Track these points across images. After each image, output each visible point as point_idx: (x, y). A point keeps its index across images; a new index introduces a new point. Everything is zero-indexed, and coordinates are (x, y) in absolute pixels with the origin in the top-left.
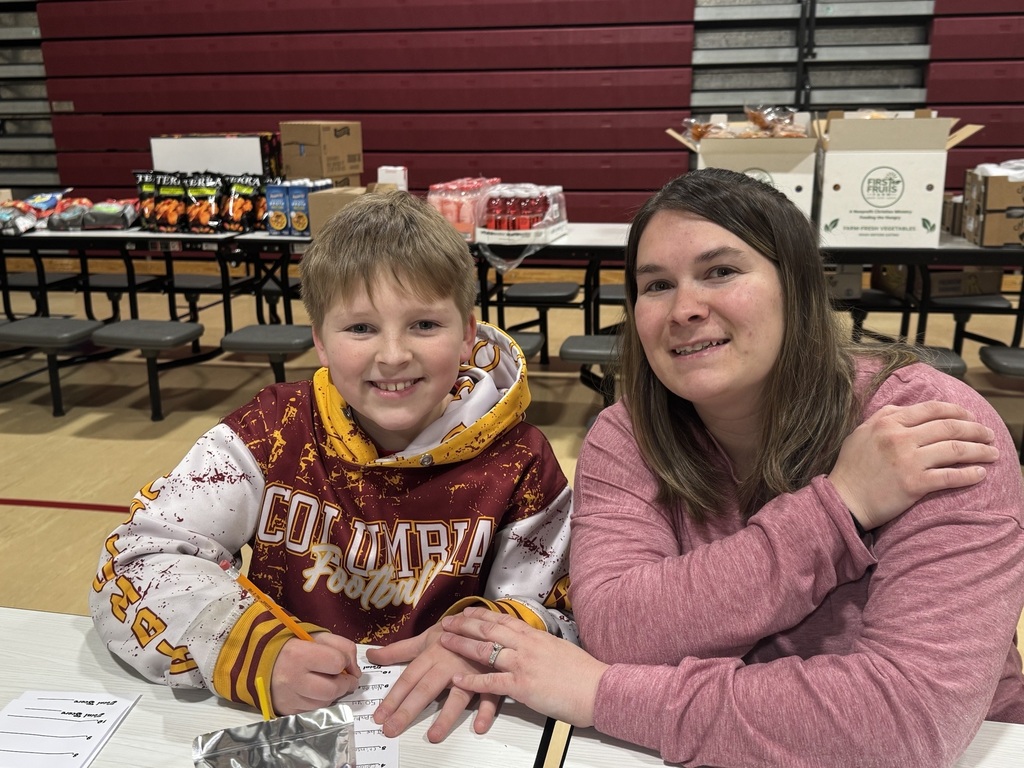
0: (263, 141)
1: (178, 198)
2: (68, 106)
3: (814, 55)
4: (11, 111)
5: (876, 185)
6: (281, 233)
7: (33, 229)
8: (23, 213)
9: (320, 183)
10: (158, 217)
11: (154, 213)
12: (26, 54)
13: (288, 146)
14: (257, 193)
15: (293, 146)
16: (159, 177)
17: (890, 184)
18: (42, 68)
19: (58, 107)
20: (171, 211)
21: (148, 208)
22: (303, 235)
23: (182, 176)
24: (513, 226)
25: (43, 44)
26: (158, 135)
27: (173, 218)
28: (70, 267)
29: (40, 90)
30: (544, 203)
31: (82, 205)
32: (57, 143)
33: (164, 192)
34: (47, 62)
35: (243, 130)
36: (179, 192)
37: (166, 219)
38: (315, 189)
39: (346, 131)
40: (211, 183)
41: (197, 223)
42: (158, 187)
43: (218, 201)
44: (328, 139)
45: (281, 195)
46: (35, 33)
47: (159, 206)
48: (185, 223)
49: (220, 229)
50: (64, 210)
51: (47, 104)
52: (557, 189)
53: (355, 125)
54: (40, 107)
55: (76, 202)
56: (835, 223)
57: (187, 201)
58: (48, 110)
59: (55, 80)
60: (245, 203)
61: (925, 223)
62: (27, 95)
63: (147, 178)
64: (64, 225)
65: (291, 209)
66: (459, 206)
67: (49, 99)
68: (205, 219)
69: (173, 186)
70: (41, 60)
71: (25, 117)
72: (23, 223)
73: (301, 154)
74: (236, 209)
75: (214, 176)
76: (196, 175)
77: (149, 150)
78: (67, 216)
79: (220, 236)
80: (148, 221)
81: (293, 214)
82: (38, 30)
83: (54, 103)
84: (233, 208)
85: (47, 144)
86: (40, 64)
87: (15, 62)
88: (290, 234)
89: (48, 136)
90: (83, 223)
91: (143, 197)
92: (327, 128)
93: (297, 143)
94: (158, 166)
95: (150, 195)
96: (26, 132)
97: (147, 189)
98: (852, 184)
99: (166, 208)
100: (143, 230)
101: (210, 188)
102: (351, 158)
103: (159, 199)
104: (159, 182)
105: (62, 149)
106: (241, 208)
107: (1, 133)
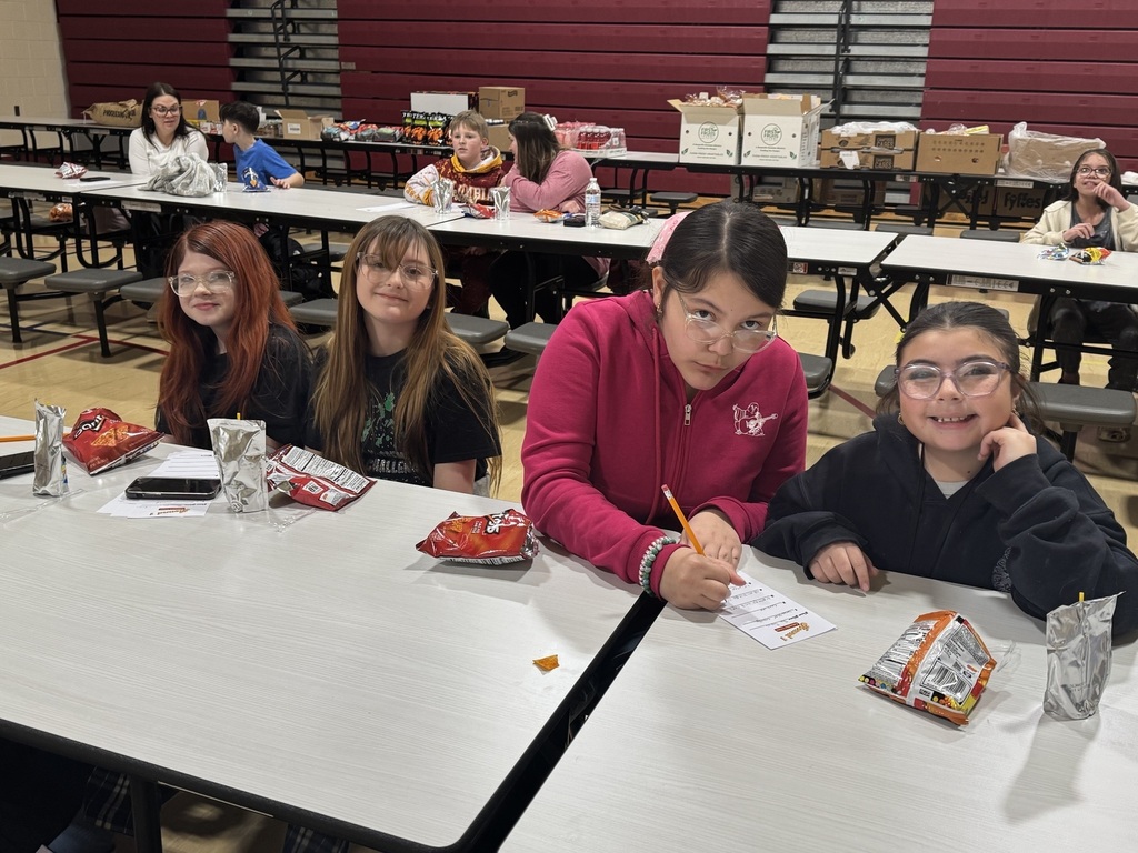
0: (470, 97)
1: (423, 126)
2: (352, 66)
3: (849, 51)
4: (313, 67)
5: (768, 134)
7: (347, 140)
8: (343, 130)
9: (496, 121)
10: (413, 136)
11: (411, 134)
12: (324, 28)
13: (483, 100)
15: (486, 100)
16: (414, 115)
17: (774, 133)
18: (337, 38)
19: (345, 66)
20: (419, 133)
21: (408, 129)
23: (427, 115)
24: (590, 147)
25: (339, 22)
26: (415, 92)
27: (420, 137)
29: (335, 54)
30: (608, 136)
31: (372, 128)
32: (342, 91)
33: (416, 123)
34: (340, 34)
35: (459, 90)
36: (424, 123)
37: (416, 137)
38: (493, 124)
39: (515, 93)
40: (441, 119)
41: (432, 140)
42: (414, 120)
43: (444, 129)
44: (504, 97)
46: (333, 14)
47: (413, 130)
48: (426, 140)
49: (444, 144)
50: (363, 130)
51: (338, 63)
52: (621, 130)
53: (521, 90)
54: (334, 65)
55: (370, 126)
56: (749, 153)
57: (428, 128)
58: (339, 68)
59: (345, 47)
61: (792, 154)
62: (324, 56)
63: (408, 115)
64: (363, 138)
66: (564, 136)
67: (339, 60)
68: (436, 138)
69: (421, 120)
70: (336, 33)
72: (344, 136)
73: (489, 105)
75: (443, 115)
76: (433, 114)
77: (410, 100)
78: (365, 134)
79: (443, 147)
80: (407, 139)
82: (336, 11)
83: (343, 63)
85: (336, 91)
86: (335, 35)
89: (337, 85)
90: (373, 138)
91: (405, 125)
92: (504, 91)
93: (488, 99)
94: (413, 109)
95: (409, 124)
96: (318, 81)
97: (408, 121)
98: (757, 132)
99: (417, 131)
100: (404, 143)
101: (440, 121)
102: (517, 109)
103: (413, 127)
104: (414, 117)
105: (345, 95)
107: (304, 82)
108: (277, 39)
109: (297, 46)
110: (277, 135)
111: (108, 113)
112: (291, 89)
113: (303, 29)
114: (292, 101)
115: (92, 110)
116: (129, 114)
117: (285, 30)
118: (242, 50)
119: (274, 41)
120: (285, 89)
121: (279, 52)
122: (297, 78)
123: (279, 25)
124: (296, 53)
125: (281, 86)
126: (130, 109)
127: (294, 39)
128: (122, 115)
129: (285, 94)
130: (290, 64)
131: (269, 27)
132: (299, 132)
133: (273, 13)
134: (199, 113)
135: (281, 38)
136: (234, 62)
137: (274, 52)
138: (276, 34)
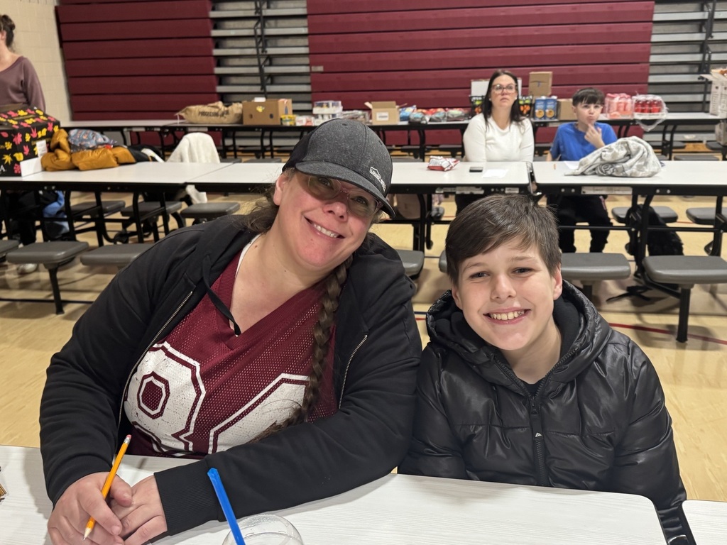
2: (320, 69)
6: (541, 118)
13: (532, 83)
15: (535, 83)
18: (307, 49)
19: (315, 69)
29: (306, 60)
32: (312, 88)
45: (542, 103)
46: (304, 31)
50: (433, 113)
51: (309, 67)
54: (305, 69)
58: (308, 71)
63: (477, 98)
64: (439, 119)
65: (547, 109)
73: (539, 86)
78: (436, 116)
81: (547, 111)
82: (307, 29)
83: (313, 67)
85: (306, 88)
86: (305, 46)
90: (448, 118)
93: (537, 82)
105: (315, 90)
108: (258, 51)
109: (269, 56)
111: (203, 114)
112: (267, 89)
115: (185, 112)
116: (223, 114)
117: (262, 45)
119: (256, 53)
120: (264, 88)
121: (259, 62)
123: (259, 41)
124: (268, 62)
125: (261, 87)
126: (221, 110)
127: (268, 51)
128: (216, 114)
130: (266, 70)
131: (253, 43)
132: (387, 119)
133: (255, 31)
134: (285, 110)
135: (260, 50)
136: (218, 70)
137: (255, 61)
138: (257, 48)
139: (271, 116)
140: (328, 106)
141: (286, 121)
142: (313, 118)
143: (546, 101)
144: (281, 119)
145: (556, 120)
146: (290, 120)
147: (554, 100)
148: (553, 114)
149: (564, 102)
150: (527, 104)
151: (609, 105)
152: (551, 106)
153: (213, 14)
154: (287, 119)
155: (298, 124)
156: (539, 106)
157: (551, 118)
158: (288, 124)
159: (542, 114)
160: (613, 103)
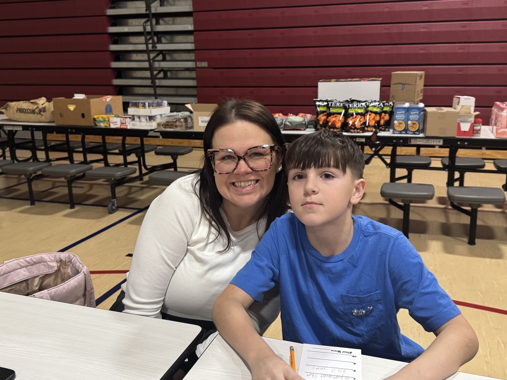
1: (341, 114)
2: (205, 64)
6: (401, 132)
10: (330, 124)
11: (327, 122)
13: (395, 85)
14: (382, 111)
15: (398, 85)
16: (330, 103)
18: (193, 45)
20: (337, 121)
21: (322, 118)
22: (414, 134)
25: (195, 33)
27: (338, 125)
28: (199, 144)
29: (192, 56)
32: (198, 82)
33: (332, 110)
34: (195, 42)
36: (342, 111)
37: (335, 125)
39: (422, 76)
40: (360, 106)
41: (353, 127)
42: (329, 108)
45: (404, 112)
46: (190, 28)
47: (330, 118)
48: (345, 127)
51: (194, 63)
54: (190, 65)
57: (346, 115)
58: (194, 66)
59: (199, 51)
60: (376, 116)
62: (177, 59)
65: (409, 120)
67: (195, 61)
68: (357, 125)
69: (338, 107)
70: (193, 41)
71: (174, 69)
73: (403, 90)
74: (371, 119)
79: (366, 134)
80: (322, 126)
81: (410, 122)
82: (193, 26)
83: (198, 63)
84: (369, 119)
85: (192, 83)
86: (191, 43)
87: (172, 42)
88: (406, 133)
89: (193, 79)
90: (284, 126)
91: (318, 113)
93: (401, 84)
95: (323, 112)
96: (174, 76)
97: (321, 109)
99: (334, 119)
101: (359, 109)
102: (421, 91)
103: (329, 114)
104: (330, 105)
105: (200, 86)
106: (374, 119)
107: (165, 77)
108: (147, 47)
109: (161, 52)
110: (187, 127)
111: (21, 110)
112: (158, 82)
113: (163, 40)
114: (159, 91)
115: (6, 108)
116: (40, 111)
117: (153, 41)
118: (119, 56)
119: (145, 49)
120: (153, 82)
121: (149, 57)
122: (161, 75)
123: (148, 37)
124: (160, 57)
125: (150, 81)
126: (41, 107)
127: (160, 47)
128: (33, 112)
129: (153, 86)
130: (156, 65)
131: (142, 39)
133: (145, 28)
134: (106, 109)
135: (150, 46)
136: (115, 65)
137: (145, 57)
138: (147, 44)
139: (83, 116)
140: (144, 106)
141: (100, 122)
142: (128, 120)
143: (408, 110)
144: (94, 119)
145: (421, 135)
146: (104, 121)
147: (419, 109)
148: (417, 127)
149: (432, 113)
150: (385, 112)
151: (496, 118)
152: (414, 116)
153: (110, 12)
154: (101, 119)
155: (113, 126)
156: (399, 116)
157: (414, 133)
158: (102, 125)
159: (403, 126)
160: (501, 116)
